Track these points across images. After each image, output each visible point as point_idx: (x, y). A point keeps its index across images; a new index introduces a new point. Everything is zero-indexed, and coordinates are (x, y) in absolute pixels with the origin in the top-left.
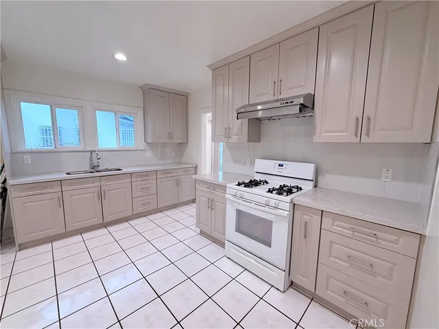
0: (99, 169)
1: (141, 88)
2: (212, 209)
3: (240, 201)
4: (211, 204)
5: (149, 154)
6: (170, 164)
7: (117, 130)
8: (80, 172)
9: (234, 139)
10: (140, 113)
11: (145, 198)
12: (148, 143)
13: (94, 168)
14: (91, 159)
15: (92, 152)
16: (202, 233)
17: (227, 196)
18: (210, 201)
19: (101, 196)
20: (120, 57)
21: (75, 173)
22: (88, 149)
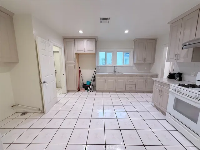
0: (116, 72)
1: (134, 40)
2: (161, 95)
3: (178, 93)
4: (161, 93)
5: (134, 68)
6: (144, 72)
7: (123, 58)
8: (111, 73)
9: (181, 60)
10: (132, 51)
11: (131, 85)
12: (134, 63)
13: (115, 72)
14: (114, 69)
15: (115, 66)
16: (155, 106)
17: (170, 90)
18: (160, 92)
19: (116, 81)
20: (126, 32)
21: (110, 73)
22: (114, 65)
